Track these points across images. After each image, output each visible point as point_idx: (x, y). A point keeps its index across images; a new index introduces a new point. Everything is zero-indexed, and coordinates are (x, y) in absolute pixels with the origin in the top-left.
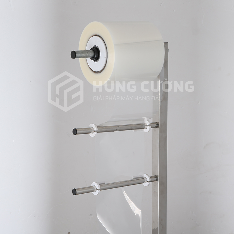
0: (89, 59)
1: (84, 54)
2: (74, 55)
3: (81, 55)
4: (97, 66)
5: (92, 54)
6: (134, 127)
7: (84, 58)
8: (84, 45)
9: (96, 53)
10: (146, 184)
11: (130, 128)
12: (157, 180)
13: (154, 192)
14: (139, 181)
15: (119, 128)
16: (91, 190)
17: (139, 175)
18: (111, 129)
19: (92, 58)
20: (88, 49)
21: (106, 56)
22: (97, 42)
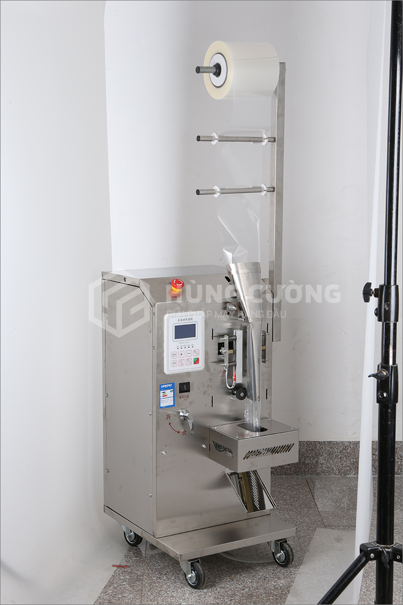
0: (211, 74)
1: (207, 70)
2: (198, 70)
3: (204, 70)
4: (218, 81)
5: (214, 70)
6: (252, 139)
7: (208, 74)
8: (208, 62)
9: (217, 70)
10: (264, 193)
11: (248, 139)
12: (274, 191)
13: (272, 202)
14: (258, 190)
15: (239, 139)
16: (212, 192)
17: (258, 185)
18: (230, 139)
19: (214, 74)
20: (212, 65)
21: (226, 71)
22: (219, 60)
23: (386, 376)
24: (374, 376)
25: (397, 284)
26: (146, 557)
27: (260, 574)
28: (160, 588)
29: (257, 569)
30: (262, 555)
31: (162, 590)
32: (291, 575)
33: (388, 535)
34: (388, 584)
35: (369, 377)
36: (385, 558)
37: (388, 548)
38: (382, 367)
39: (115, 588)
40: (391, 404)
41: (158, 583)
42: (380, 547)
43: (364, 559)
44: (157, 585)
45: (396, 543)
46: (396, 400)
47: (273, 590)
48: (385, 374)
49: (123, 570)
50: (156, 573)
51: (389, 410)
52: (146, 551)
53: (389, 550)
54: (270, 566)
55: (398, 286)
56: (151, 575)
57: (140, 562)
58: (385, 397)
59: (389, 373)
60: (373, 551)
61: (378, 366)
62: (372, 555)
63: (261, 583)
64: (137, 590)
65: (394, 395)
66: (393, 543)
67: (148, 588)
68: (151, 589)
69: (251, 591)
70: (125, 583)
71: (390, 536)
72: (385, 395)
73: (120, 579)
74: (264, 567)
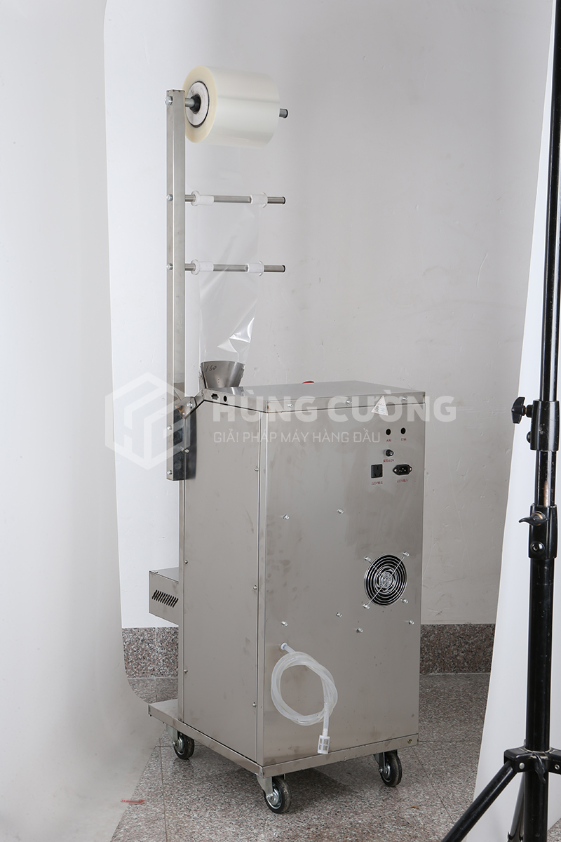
23: (542, 520)
24: (526, 520)
25: (557, 400)
26: (164, 788)
27: (328, 807)
28: (192, 829)
29: (324, 801)
30: (327, 782)
31: (194, 832)
32: (372, 808)
33: (543, 738)
34: (541, 804)
35: (520, 522)
36: (540, 768)
37: (543, 755)
38: (537, 509)
39: (127, 831)
40: (548, 558)
41: (188, 822)
42: (533, 754)
43: (511, 770)
44: (186, 825)
45: (553, 749)
46: (554, 554)
47: (349, 829)
48: (542, 518)
49: (135, 806)
50: (182, 809)
51: (546, 568)
52: (163, 780)
53: (544, 758)
54: (341, 797)
55: (558, 402)
56: (175, 812)
57: (157, 795)
58: (541, 550)
59: (546, 515)
60: (523, 759)
61: (532, 507)
62: (521, 764)
63: (332, 820)
64: (158, 832)
65: (552, 547)
66: (548, 749)
67: (173, 829)
68: (178, 830)
69: (320, 830)
70: (140, 824)
71: (545, 739)
72: (541, 546)
73: (132, 818)
74: (332, 798)
